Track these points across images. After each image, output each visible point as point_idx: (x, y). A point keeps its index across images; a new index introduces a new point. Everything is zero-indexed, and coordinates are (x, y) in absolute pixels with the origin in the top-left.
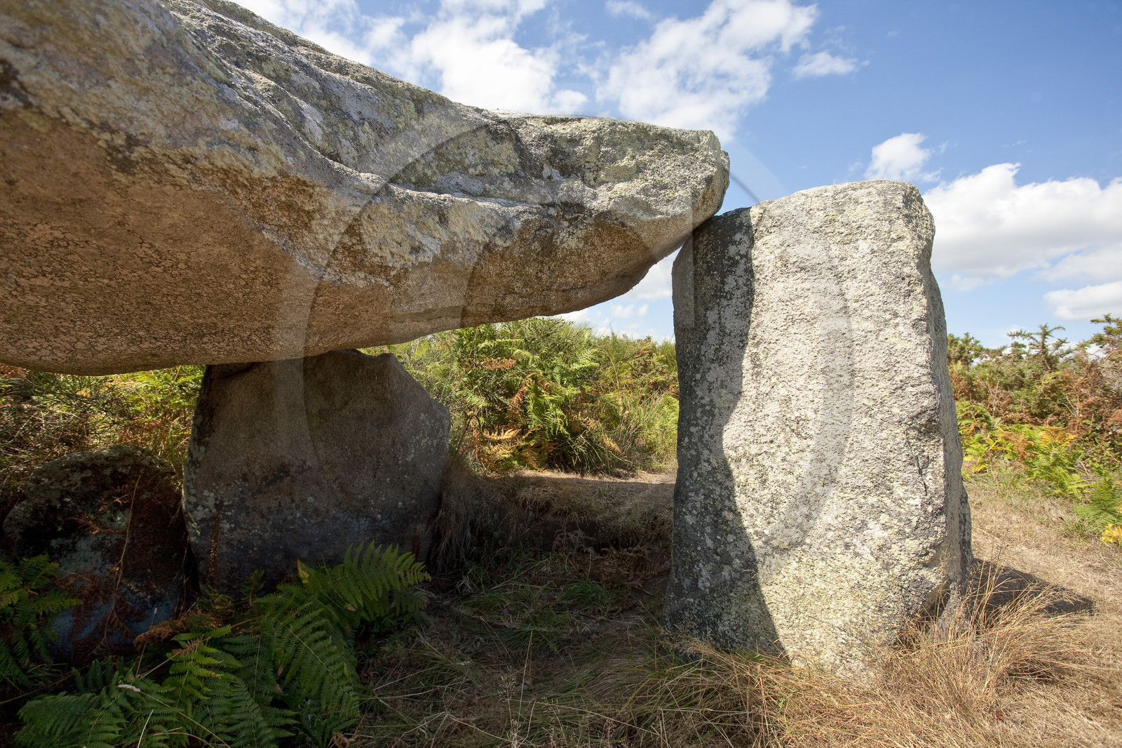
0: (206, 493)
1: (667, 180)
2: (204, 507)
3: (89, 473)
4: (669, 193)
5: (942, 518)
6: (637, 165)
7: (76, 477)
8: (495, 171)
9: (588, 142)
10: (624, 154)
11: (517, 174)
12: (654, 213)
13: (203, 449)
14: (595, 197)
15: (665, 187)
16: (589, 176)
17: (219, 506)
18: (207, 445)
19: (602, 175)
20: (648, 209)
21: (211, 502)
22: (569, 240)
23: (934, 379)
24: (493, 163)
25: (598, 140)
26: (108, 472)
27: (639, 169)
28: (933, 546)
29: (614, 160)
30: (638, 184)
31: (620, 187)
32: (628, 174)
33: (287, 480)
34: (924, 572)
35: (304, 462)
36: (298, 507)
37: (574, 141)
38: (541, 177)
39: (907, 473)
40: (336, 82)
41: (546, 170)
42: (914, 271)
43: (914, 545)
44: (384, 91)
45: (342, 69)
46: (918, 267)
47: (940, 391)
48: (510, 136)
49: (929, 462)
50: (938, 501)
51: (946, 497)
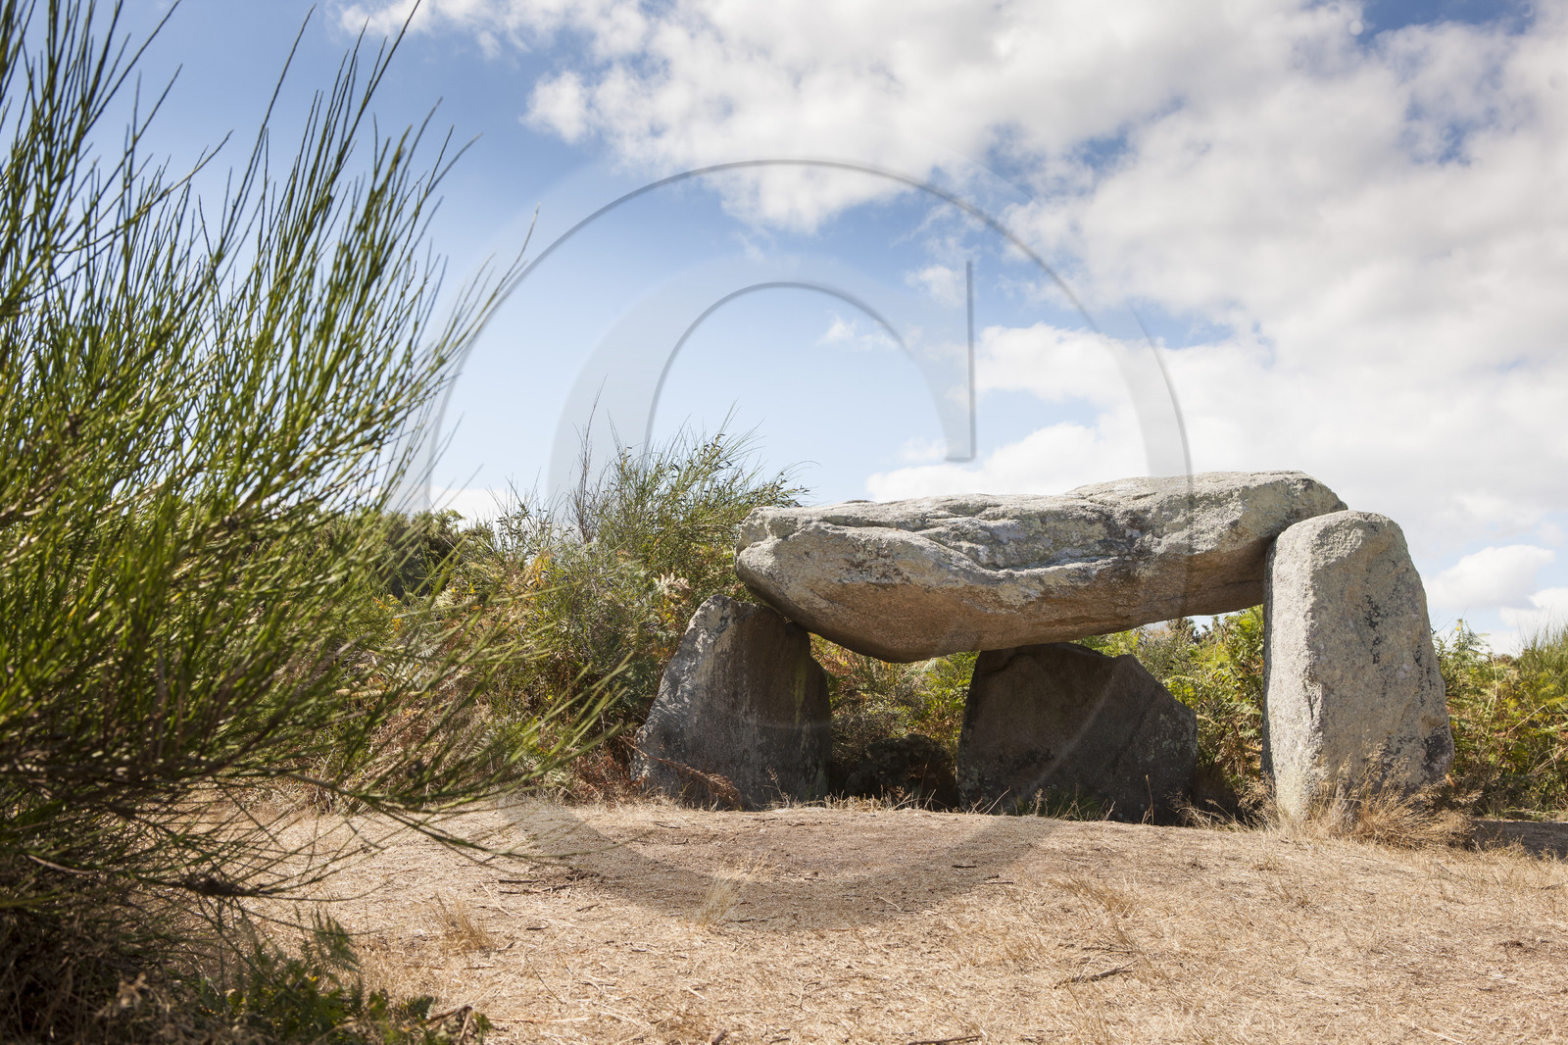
0: (972, 768)
1: (1203, 528)
2: (971, 780)
3: (895, 754)
4: (1206, 536)
5: (1321, 734)
6: (1187, 520)
8: (1091, 541)
9: (1154, 511)
10: (1179, 513)
11: (1105, 540)
12: (1195, 550)
14: (1159, 544)
15: (1202, 532)
16: (1158, 531)
17: (981, 780)
19: (1165, 529)
20: (1190, 548)
21: (975, 777)
22: (1145, 572)
23: (1310, 648)
24: (1089, 537)
25: (1161, 509)
26: (907, 754)
27: (1188, 522)
28: (1317, 752)
29: (1171, 519)
30: (1186, 532)
31: (1175, 535)
32: (1179, 528)
34: (1317, 770)
37: (1146, 511)
38: (1124, 537)
39: (1305, 707)
40: (997, 528)
41: (1128, 532)
42: (1308, 582)
43: (1309, 752)
44: (1024, 518)
45: (1004, 516)
46: (1312, 579)
47: (1319, 655)
48: (1099, 520)
49: (1316, 700)
50: (1317, 723)
51: (1322, 720)
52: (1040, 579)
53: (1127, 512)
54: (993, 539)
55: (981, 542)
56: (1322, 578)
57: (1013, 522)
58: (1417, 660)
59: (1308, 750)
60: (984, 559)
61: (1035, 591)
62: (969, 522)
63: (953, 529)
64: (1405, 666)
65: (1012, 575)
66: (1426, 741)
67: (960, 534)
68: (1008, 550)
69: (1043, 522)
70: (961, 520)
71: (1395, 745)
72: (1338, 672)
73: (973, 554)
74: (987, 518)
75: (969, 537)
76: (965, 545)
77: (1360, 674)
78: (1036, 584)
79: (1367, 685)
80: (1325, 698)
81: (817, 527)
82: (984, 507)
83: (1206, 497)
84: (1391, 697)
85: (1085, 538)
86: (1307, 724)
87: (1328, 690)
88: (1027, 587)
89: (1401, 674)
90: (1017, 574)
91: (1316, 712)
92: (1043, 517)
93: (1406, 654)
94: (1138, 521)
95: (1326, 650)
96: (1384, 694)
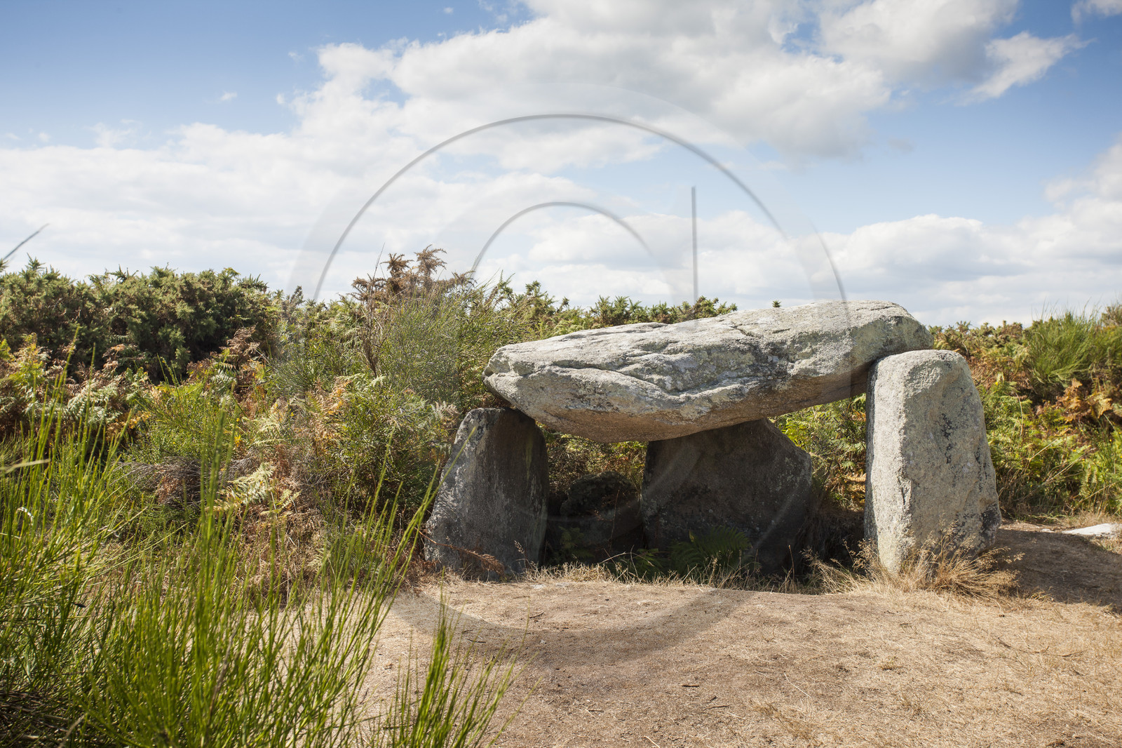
1: (824, 357)
2: (652, 509)
3: (595, 487)
4: (826, 363)
5: (910, 515)
6: (813, 350)
7: (589, 488)
8: (744, 366)
9: (789, 343)
10: (807, 346)
11: (753, 365)
12: (818, 373)
13: (650, 475)
14: (792, 367)
15: (824, 360)
16: (791, 357)
17: (659, 509)
18: (652, 472)
19: (797, 357)
20: (815, 372)
21: (655, 506)
22: (782, 387)
23: (903, 455)
24: (742, 363)
25: (794, 342)
26: (604, 487)
27: (814, 352)
28: (908, 527)
29: (801, 349)
30: (812, 359)
31: (804, 361)
32: (807, 356)
33: (696, 497)
34: (907, 539)
35: (706, 486)
36: (703, 515)
37: (783, 343)
38: (767, 362)
39: (899, 495)
40: (676, 361)
41: (770, 359)
42: (901, 407)
43: (902, 526)
44: (695, 351)
45: (681, 351)
46: (905, 405)
47: (909, 460)
48: (749, 350)
49: (907, 491)
50: (907, 507)
51: (911, 506)
52: (708, 399)
53: (768, 344)
54: (674, 369)
55: (665, 374)
56: (912, 405)
57: (687, 355)
58: (977, 459)
59: (901, 526)
60: (669, 386)
61: (705, 409)
62: (657, 358)
63: (646, 365)
64: (969, 464)
65: (689, 398)
66: (983, 515)
67: (651, 368)
68: (685, 377)
69: (709, 354)
70: (651, 356)
71: (961, 519)
72: (922, 471)
73: (661, 384)
74: (670, 353)
75: (658, 370)
76: (656, 377)
77: (937, 472)
78: (706, 403)
79: (942, 479)
80: (913, 490)
81: (549, 371)
82: (667, 343)
83: (827, 334)
84: (959, 486)
85: (739, 364)
86: (900, 507)
87: (915, 484)
88: (700, 405)
89: (966, 470)
90: (693, 396)
91: (907, 498)
92: (709, 350)
93: (969, 455)
94: (777, 350)
95: (914, 456)
96: (954, 485)
